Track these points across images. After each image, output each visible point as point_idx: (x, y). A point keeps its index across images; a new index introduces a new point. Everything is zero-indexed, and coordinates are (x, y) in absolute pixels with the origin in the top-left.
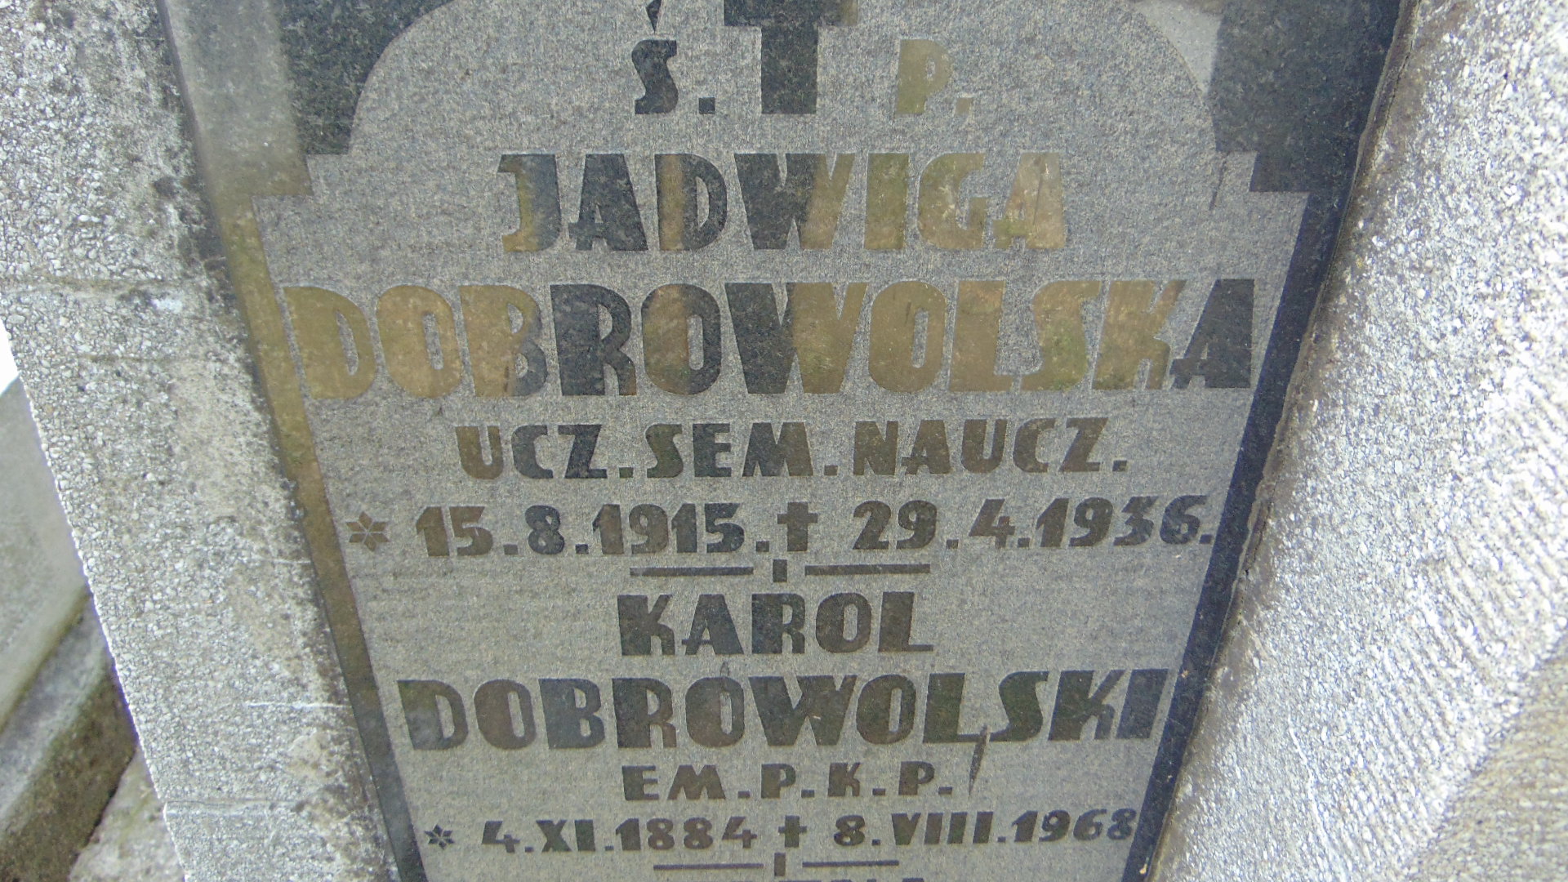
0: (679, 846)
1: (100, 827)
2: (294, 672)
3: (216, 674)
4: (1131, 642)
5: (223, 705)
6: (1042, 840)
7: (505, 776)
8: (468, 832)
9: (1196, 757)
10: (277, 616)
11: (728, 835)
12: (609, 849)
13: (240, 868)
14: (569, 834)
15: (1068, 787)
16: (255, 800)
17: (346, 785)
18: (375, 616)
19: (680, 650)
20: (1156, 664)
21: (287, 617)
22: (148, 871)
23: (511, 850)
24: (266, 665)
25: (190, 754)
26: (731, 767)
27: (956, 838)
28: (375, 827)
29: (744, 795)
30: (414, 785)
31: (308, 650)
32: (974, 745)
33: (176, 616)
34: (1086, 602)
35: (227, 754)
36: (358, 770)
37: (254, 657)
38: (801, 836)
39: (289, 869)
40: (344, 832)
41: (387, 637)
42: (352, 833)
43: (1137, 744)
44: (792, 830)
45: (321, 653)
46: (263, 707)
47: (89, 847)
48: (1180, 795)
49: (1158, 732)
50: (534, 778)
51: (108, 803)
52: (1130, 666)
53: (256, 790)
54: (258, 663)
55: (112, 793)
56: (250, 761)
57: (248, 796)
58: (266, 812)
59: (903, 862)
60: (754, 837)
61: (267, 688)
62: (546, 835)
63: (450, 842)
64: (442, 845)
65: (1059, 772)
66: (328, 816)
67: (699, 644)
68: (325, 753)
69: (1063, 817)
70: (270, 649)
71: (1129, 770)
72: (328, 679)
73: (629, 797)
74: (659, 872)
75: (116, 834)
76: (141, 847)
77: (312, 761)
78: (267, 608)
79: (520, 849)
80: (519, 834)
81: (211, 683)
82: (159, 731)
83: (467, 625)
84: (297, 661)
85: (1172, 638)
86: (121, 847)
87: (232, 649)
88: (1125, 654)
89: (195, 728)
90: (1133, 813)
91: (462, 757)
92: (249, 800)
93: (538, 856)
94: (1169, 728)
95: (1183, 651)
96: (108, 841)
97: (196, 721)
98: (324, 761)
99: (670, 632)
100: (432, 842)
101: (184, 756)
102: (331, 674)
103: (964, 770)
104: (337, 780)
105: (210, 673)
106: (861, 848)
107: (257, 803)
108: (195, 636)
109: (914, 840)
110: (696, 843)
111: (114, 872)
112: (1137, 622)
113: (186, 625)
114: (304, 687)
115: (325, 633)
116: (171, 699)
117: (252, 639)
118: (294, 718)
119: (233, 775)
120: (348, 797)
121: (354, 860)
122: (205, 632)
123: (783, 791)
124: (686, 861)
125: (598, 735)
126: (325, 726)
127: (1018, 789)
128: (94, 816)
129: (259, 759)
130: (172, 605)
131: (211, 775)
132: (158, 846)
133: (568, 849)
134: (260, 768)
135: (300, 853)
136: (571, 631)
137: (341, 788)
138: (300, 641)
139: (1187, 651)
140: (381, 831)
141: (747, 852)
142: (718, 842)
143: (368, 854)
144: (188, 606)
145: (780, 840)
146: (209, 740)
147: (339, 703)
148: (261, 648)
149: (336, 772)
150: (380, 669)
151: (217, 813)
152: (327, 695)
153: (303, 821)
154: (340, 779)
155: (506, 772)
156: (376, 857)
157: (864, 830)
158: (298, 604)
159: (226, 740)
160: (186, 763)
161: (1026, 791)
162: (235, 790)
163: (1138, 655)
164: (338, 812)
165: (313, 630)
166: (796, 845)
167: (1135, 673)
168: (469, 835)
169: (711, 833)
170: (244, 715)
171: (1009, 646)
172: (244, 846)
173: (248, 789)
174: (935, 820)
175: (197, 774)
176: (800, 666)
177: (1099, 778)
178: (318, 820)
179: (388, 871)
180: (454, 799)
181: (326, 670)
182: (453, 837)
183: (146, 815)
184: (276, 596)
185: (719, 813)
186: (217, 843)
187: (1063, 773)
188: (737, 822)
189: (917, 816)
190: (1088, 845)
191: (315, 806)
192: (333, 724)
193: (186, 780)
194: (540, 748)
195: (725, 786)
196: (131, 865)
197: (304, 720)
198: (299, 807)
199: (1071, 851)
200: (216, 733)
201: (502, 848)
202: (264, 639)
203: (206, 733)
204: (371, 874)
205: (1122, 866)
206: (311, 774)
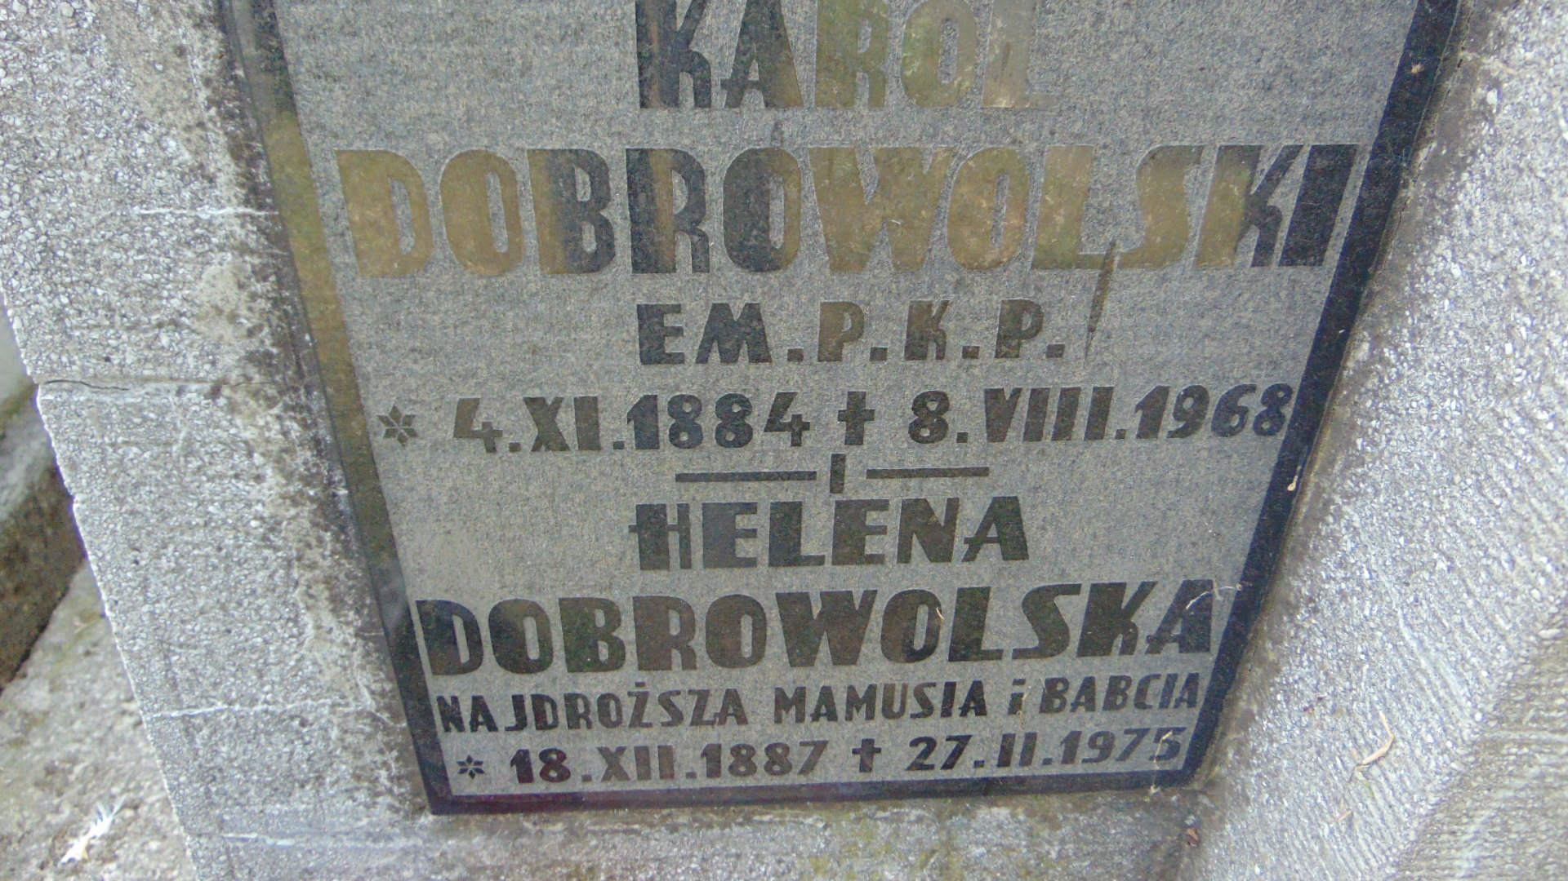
0: (709, 442)
1: (28, 662)
2: (196, 153)
3: (91, 158)
4: (1315, 96)
5: (104, 213)
6: (1172, 434)
7: (484, 322)
8: (435, 418)
9: (1378, 300)
10: (168, 50)
11: (773, 425)
12: (619, 446)
13: (144, 491)
14: (566, 421)
15: (1211, 348)
16: (157, 379)
17: (275, 351)
18: (302, 31)
19: (719, 98)
20: (1343, 138)
21: (181, 51)
22: (82, 705)
23: (491, 449)
24: (158, 141)
25: (65, 300)
26: (780, 308)
27: (1063, 432)
28: (315, 424)
29: (795, 356)
30: (362, 337)
31: (213, 111)
32: (1097, 272)
33: (30, 52)
34: (1262, 23)
35: (115, 298)
36: (290, 325)
37: (142, 127)
38: (867, 425)
39: (207, 495)
40: (274, 432)
41: (322, 73)
42: (285, 433)
43: (1304, 274)
44: (856, 415)
45: (232, 116)
46: (156, 216)
47: (15, 681)
48: (1351, 364)
49: (1333, 255)
50: (522, 325)
51: (37, 638)
52: (1309, 138)
53: (158, 362)
54: (146, 136)
55: (43, 628)
56: (146, 313)
57: (147, 373)
58: (172, 398)
59: (995, 471)
60: (806, 427)
61: (160, 183)
62: (538, 424)
63: (413, 434)
64: (402, 440)
65: (1202, 322)
66: (252, 403)
67: (744, 87)
68: (244, 295)
69: (1199, 394)
70: (162, 112)
71: (1291, 319)
72: (243, 165)
73: (647, 359)
74: (682, 485)
75: (46, 669)
76: (74, 681)
77: (227, 309)
78: (154, 35)
79: (503, 445)
80: (502, 422)
81: (84, 174)
82: (20, 258)
83: (428, 49)
84: (198, 131)
85: (1369, 90)
86: (52, 682)
87: (109, 113)
88: (1305, 118)
89: (69, 256)
90: (1288, 390)
91: (425, 288)
92: (147, 380)
93: (528, 457)
94: (1348, 249)
95: (1381, 114)
96: (37, 676)
97: (69, 243)
98: (244, 312)
99: (704, 63)
100: (388, 434)
101: (56, 302)
102: (246, 153)
103: (1079, 318)
104: (262, 342)
105: (82, 156)
106: (942, 445)
107: (159, 385)
108: (58, 88)
109: (1011, 434)
110: (731, 437)
111: (45, 706)
112: (1325, 61)
113: (44, 68)
114: (211, 180)
115: (235, 78)
116: (33, 203)
117: (135, 93)
118: (199, 236)
119: (125, 337)
120: (278, 372)
121: (289, 476)
122: (70, 81)
123: (847, 350)
124: (718, 467)
125: (605, 253)
126: (243, 249)
127: (1148, 350)
128: (22, 649)
129: (157, 309)
130: (23, 32)
131: (95, 335)
132: (93, 681)
133: (564, 448)
134: (160, 325)
135: (219, 468)
136: (572, 63)
137: (269, 355)
138: (203, 95)
139: (1387, 114)
140: (323, 432)
141: (797, 452)
142: (759, 435)
143: (308, 470)
144: (45, 33)
145: (839, 430)
146: (88, 275)
147: (260, 207)
148: (150, 110)
149: (260, 328)
150: (311, 131)
151: (108, 399)
152: (242, 192)
153: (220, 414)
154: (266, 341)
155: (484, 316)
156: (318, 473)
157: (948, 417)
158: (197, 26)
159: (112, 276)
160: (60, 315)
161: (1158, 353)
162: (129, 361)
163: (1322, 119)
164: (267, 398)
165: (219, 73)
166: (859, 441)
167: (1317, 151)
168: (438, 425)
169: (750, 421)
170: (132, 232)
171: (1156, 99)
172: (147, 455)
173: (146, 360)
174: (1039, 397)
175: (77, 333)
176: (877, 129)
177: (1252, 334)
178: (240, 413)
179: (334, 495)
180: (415, 362)
181: (239, 146)
182: (417, 426)
183: (81, 650)
184: (165, 13)
185: (762, 387)
186: (110, 450)
187: (1205, 323)
188: (784, 400)
189: (1017, 392)
190: (1229, 443)
191: (235, 388)
192: (253, 245)
193: (62, 344)
194: (531, 276)
195: (771, 341)
196: (63, 699)
197: (215, 240)
198: (215, 393)
199: (1204, 454)
200: (97, 264)
201: (479, 443)
202: (152, 93)
203: (83, 263)
204: (312, 499)
205: (1267, 478)
206: (226, 330)
